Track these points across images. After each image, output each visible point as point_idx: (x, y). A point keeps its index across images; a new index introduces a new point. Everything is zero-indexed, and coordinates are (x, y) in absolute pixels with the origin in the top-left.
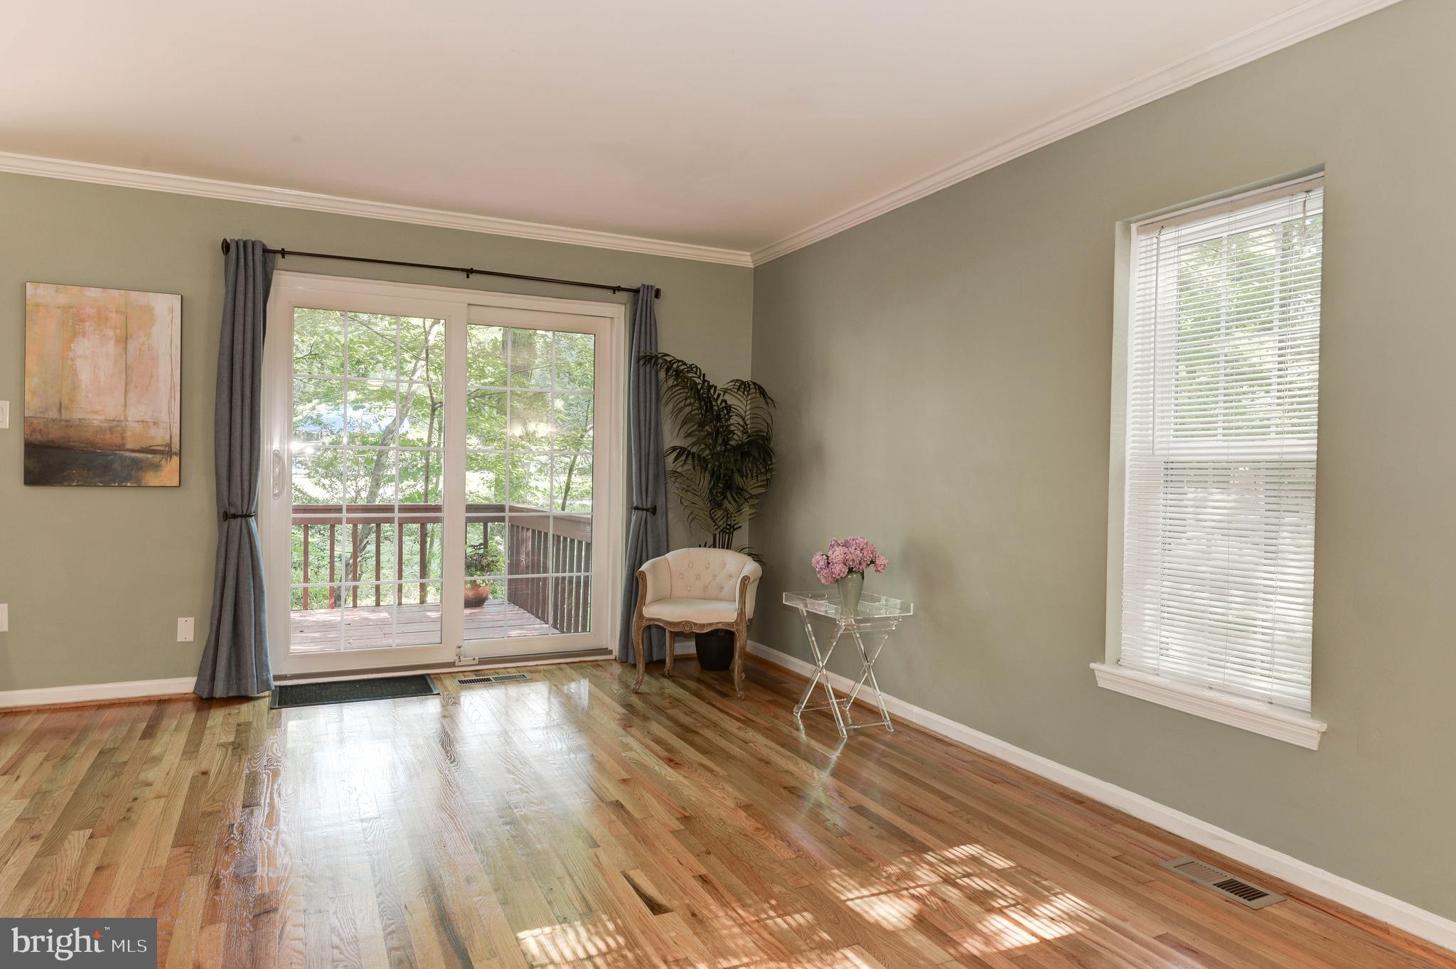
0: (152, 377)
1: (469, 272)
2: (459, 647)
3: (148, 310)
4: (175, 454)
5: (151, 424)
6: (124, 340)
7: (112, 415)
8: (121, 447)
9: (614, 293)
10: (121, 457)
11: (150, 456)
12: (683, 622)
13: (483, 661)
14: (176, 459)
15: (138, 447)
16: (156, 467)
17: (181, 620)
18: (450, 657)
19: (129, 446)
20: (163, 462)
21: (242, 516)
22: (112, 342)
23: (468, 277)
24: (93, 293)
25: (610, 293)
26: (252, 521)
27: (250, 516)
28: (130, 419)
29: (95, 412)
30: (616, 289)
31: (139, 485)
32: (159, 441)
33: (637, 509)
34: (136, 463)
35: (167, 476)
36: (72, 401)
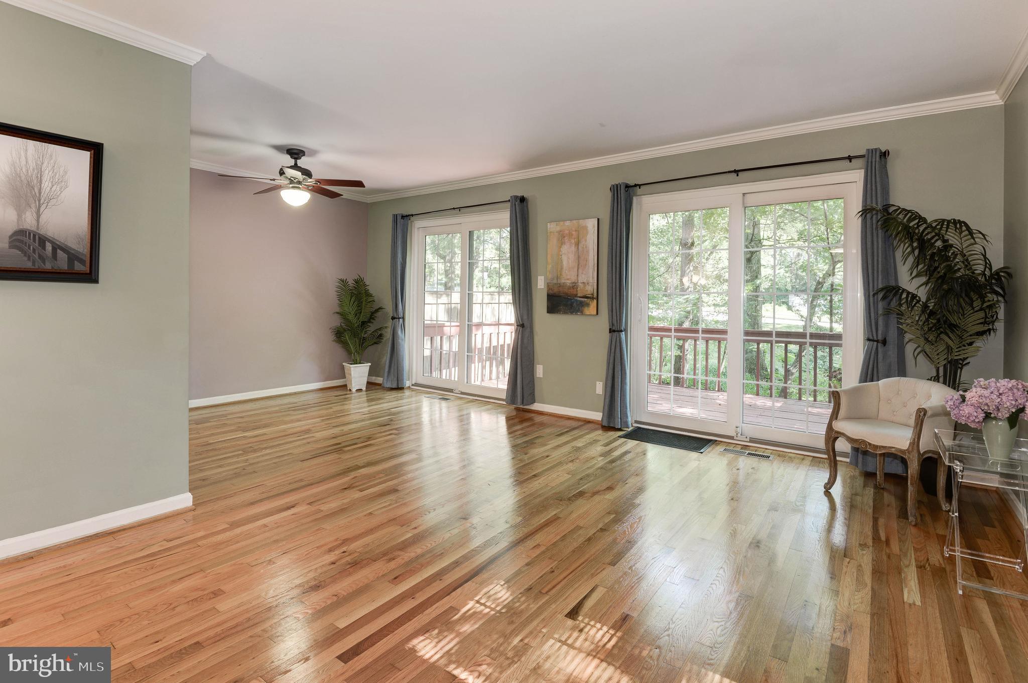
0: (587, 261)
1: (736, 172)
2: (737, 427)
3: (585, 228)
4: (595, 298)
5: (586, 284)
6: (577, 244)
7: (573, 281)
8: (576, 296)
9: (850, 162)
10: (576, 300)
11: (586, 300)
12: (860, 440)
13: (752, 440)
14: (595, 301)
15: (581, 295)
16: (588, 305)
17: (598, 383)
18: (733, 434)
19: (579, 295)
20: (591, 303)
21: (618, 331)
22: (574, 245)
23: (738, 175)
24: (568, 223)
25: (847, 162)
26: (623, 335)
27: (621, 331)
28: (579, 282)
29: (568, 279)
30: (850, 158)
31: (582, 313)
32: (589, 292)
33: (869, 340)
34: (581, 302)
35: (592, 309)
36: (561, 274)
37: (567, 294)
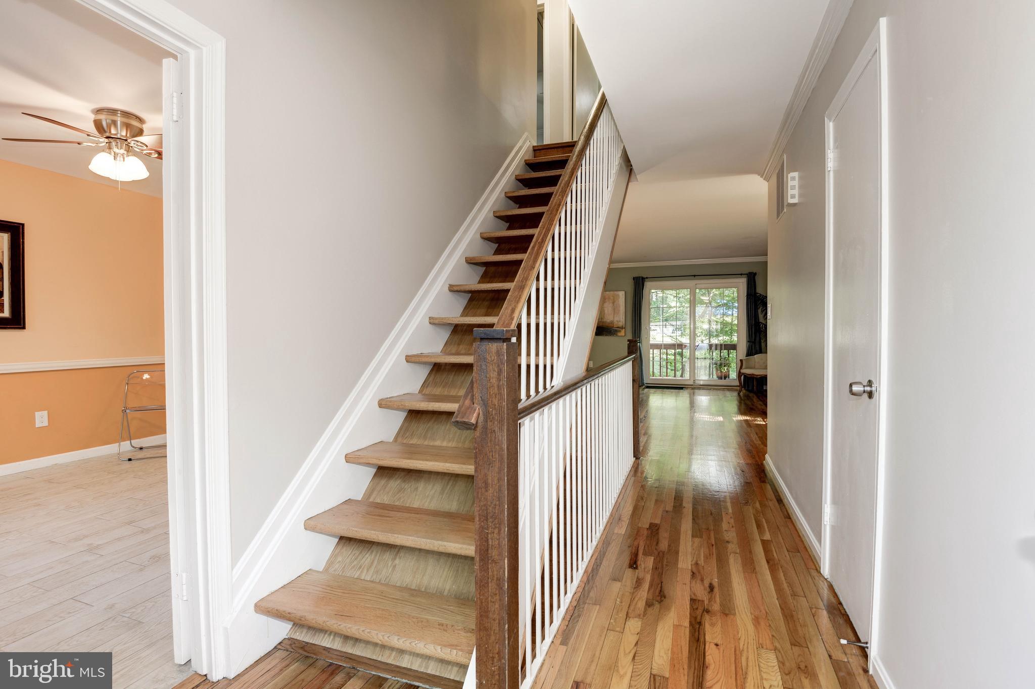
0: (619, 310)
1: (695, 276)
3: (618, 295)
4: (624, 328)
5: (619, 321)
6: (613, 303)
7: (611, 320)
8: (613, 327)
10: (613, 329)
11: (619, 328)
12: (752, 374)
13: (701, 385)
15: (616, 326)
16: (620, 331)
18: (691, 383)
20: (622, 330)
22: (611, 303)
24: (608, 293)
25: (739, 276)
27: (639, 343)
28: (615, 320)
29: (609, 319)
30: (741, 274)
31: (617, 336)
32: (621, 325)
33: (749, 342)
34: (616, 330)
35: (622, 333)
36: (604, 317)
37: (608, 327)
